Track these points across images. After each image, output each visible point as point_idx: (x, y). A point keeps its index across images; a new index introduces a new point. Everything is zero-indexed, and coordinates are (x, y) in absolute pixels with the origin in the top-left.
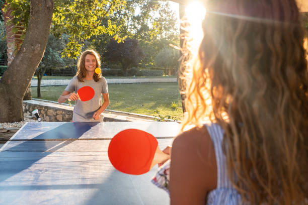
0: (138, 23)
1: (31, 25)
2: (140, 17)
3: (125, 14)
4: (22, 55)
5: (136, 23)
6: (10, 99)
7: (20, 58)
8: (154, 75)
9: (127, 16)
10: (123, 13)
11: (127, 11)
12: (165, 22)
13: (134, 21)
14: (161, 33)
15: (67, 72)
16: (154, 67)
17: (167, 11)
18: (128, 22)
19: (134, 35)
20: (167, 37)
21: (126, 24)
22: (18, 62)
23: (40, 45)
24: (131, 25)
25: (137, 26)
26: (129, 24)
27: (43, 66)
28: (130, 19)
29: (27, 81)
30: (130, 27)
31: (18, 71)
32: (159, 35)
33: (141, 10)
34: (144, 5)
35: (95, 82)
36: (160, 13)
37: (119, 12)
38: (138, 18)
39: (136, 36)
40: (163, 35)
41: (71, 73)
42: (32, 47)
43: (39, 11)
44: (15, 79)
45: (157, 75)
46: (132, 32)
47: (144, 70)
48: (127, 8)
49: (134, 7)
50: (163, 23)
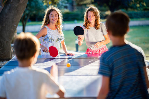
4: (9, 5)
7: (8, 8)
27: (27, 12)
29: (14, 27)
31: (7, 18)
35: (95, 29)
44: (4, 26)
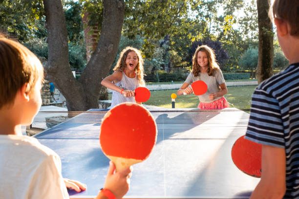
0: (221, 25)
1: (105, 26)
2: (223, 18)
3: (207, 16)
4: (97, 55)
5: (219, 24)
6: (87, 97)
8: (239, 79)
9: (210, 18)
10: (205, 14)
11: (209, 13)
12: (250, 21)
13: (217, 23)
14: (246, 33)
15: (149, 78)
16: (239, 70)
17: (253, 9)
18: (211, 24)
19: (217, 37)
20: (253, 37)
21: (208, 26)
22: (93, 62)
23: (112, 45)
24: (214, 27)
25: (220, 27)
26: (212, 26)
28: (212, 20)
30: (213, 28)
31: (93, 71)
32: (245, 36)
33: (224, 10)
34: (228, 5)
36: (245, 12)
37: (201, 14)
38: (221, 19)
39: (219, 39)
40: (249, 35)
41: (153, 79)
42: (106, 47)
43: (111, 12)
44: (91, 79)
45: (242, 79)
46: (215, 35)
47: (229, 73)
48: (210, 9)
49: (217, 8)
50: (249, 22)
